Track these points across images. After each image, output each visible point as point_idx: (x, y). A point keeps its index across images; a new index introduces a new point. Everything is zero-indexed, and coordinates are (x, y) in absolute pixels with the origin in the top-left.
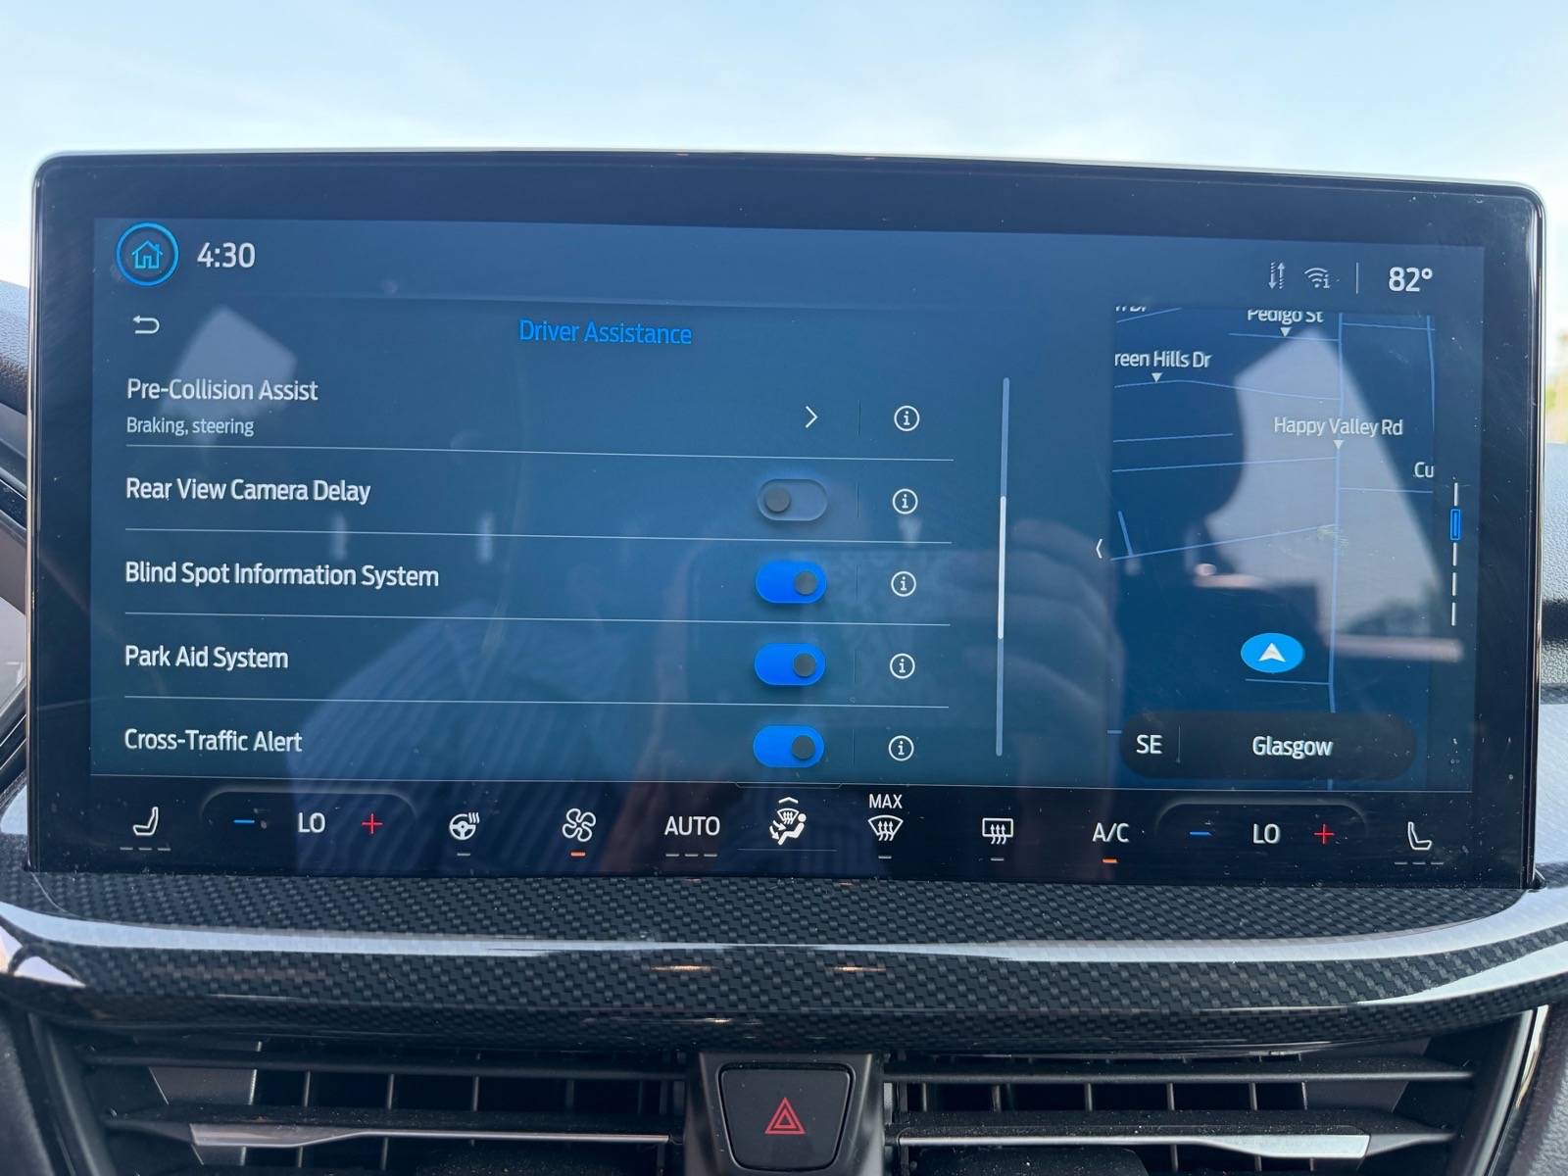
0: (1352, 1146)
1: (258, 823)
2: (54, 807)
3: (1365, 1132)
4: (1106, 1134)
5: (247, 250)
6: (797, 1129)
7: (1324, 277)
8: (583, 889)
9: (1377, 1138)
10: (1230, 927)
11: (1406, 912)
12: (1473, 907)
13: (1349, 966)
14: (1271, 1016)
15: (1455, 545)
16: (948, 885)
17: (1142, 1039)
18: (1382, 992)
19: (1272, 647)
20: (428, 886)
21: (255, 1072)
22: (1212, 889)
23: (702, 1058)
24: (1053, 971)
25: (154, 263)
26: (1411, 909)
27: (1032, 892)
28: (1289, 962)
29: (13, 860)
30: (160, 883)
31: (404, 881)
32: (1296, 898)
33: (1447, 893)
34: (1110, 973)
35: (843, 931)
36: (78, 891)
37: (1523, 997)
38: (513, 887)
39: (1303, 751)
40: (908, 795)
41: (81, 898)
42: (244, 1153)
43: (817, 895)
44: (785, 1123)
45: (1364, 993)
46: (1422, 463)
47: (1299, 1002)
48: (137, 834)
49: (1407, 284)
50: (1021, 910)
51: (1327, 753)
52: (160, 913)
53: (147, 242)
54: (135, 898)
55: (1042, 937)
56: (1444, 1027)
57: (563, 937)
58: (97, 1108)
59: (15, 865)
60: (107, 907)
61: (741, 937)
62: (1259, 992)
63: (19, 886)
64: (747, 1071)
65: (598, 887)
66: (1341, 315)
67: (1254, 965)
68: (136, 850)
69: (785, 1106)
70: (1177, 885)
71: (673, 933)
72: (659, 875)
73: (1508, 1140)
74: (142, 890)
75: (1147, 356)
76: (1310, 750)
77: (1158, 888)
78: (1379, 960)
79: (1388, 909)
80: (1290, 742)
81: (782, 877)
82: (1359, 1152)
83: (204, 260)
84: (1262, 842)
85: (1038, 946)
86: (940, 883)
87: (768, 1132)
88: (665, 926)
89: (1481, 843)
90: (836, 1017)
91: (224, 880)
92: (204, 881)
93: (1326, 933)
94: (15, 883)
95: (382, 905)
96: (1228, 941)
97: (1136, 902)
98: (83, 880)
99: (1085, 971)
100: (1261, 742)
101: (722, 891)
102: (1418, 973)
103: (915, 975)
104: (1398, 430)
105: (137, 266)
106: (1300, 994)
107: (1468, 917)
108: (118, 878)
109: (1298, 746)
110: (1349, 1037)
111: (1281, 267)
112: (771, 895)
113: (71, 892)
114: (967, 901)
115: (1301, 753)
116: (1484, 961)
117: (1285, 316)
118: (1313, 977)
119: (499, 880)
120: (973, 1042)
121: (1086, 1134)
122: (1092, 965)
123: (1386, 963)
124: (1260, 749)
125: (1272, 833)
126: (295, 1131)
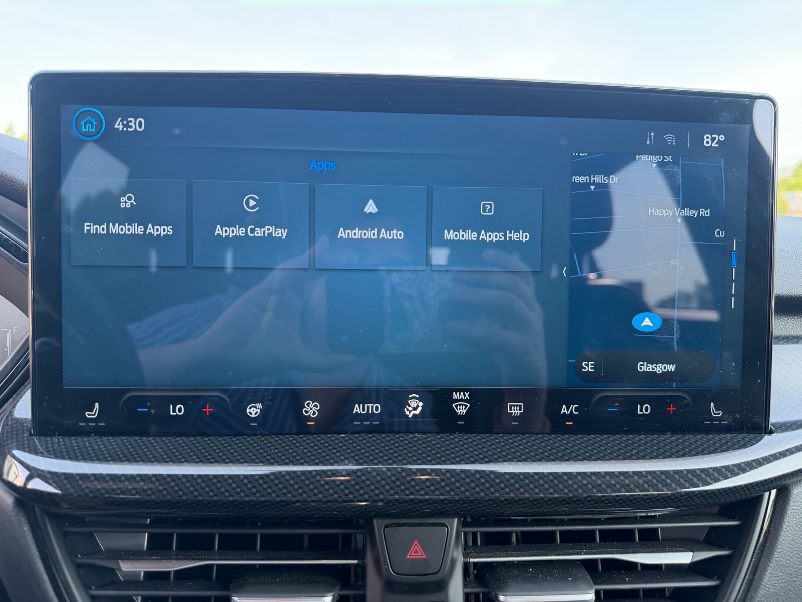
0: (684, 558)
1: (149, 410)
2: (45, 404)
3: (691, 551)
4: (568, 554)
5: (140, 122)
6: (422, 555)
7: (673, 139)
8: (314, 440)
9: (696, 553)
10: (628, 454)
11: (710, 446)
12: (742, 443)
13: (685, 472)
14: (649, 496)
15: (734, 269)
16: (492, 436)
17: (588, 508)
18: (700, 484)
19: (647, 319)
20: (237, 440)
21: (147, 534)
22: (618, 436)
23: (375, 521)
24: (546, 477)
25: (92, 128)
26: (713, 444)
27: (533, 438)
28: (657, 471)
29: (23, 431)
30: (101, 441)
31: (224, 438)
32: (659, 440)
33: (729, 437)
34: (572, 477)
35: (443, 459)
36: (59, 446)
37: (766, 486)
38: (280, 440)
39: (661, 369)
40: (472, 393)
41: (62, 449)
42: (142, 574)
43: (429, 441)
44: (416, 553)
45: (692, 485)
46: (719, 230)
47: (662, 489)
48: (88, 416)
49: (712, 143)
50: (528, 447)
51: (673, 370)
52: (103, 456)
53: (89, 118)
54: (89, 449)
55: (539, 460)
56: (729, 500)
57: (307, 464)
58: (70, 553)
59: (25, 433)
60: (76, 454)
61: (395, 463)
62: (643, 485)
63: (29, 444)
64: (398, 528)
65: (322, 439)
66: (681, 157)
67: (641, 472)
68: (87, 424)
69: (416, 544)
70: (602, 434)
71: (361, 461)
72: (351, 433)
73: (758, 553)
74: (92, 445)
75: (588, 177)
76: (665, 368)
77: (593, 436)
78: (699, 469)
79: (702, 444)
80: (655, 365)
81: (411, 433)
82: (688, 560)
83: (118, 127)
84: (642, 413)
85: (538, 465)
86: (488, 435)
87: (408, 557)
88: (357, 458)
89: (745, 412)
90: (442, 501)
91: (133, 439)
92: (123, 440)
93: (674, 456)
94: (26, 442)
95: (215, 450)
96: (628, 461)
97: (583, 443)
98: (61, 440)
99: (560, 476)
100: (641, 365)
101: (383, 440)
102: (717, 475)
103: (479, 480)
104: (707, 214)
105: (84, 130)
106: (663, 486)
107: (740, 448)
108: (79, 439)
109: (659, 367)
110: (685, 506)
111: (652, 134)
112: (407, 442)
113: (56, 446)
114: (502, 444)
115: (661, 370)
116: (748, 468)
117: (654, 158)
118: (669, 477)
119: (273, 436)
120: (507, 511)
121: (559, 555)
122: (564, 473)
123: (702, 470)
124: (641, 369)
125: (647, 409)
126: (172, 562)
